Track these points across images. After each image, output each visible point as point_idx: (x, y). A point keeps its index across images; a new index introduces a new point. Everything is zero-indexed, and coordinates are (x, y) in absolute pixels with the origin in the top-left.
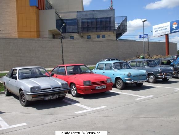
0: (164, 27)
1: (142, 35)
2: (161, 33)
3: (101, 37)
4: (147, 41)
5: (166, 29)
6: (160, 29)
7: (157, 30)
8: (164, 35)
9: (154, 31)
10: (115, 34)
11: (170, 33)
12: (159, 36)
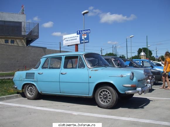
0: (74, 37)
1: (82, 31)
2: (71, 43)
3: (9, 42)
4: (59, 50)
5: (76, 39)
6: (70, 39)
7: (67, 39)
10: (26, 41)
11: (79, 43)
12: (68, 46)
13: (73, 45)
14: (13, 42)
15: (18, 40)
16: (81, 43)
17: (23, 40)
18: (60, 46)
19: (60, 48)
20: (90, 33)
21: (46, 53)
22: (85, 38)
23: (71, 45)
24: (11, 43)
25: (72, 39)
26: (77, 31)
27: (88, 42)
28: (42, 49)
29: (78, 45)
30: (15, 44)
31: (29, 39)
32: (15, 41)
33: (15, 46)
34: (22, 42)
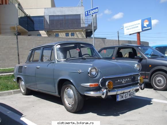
0: (135, 25)
1: (89, 10)
3: (70, 35)
4: (118, 39)
5: (138, 27)
6: (132, 27)
7: (128, 28)
8: (136, 33)
9: (125, 29)
10: (85, 32)
11: (141, 31)
12: (130, 34)
13: (134, 33)
14: (73, 35)
15: (77, 33)
16: (143, 31)
17: (82, 32)
18: (118, 35)
19: (119, 38)
20: (98, 12)
21: (105, 43)
22: (147, 25)
23: (133, 34)
24: (71, 36)
25: (133, 27)
26: (85, 12)
27: (151, 29)
28: (101, 40)
29: (140, 33)
30: (75, 37)
31: (89, 31)
32: (75, 33)
33: (76, 38)
34: (82, 35)
